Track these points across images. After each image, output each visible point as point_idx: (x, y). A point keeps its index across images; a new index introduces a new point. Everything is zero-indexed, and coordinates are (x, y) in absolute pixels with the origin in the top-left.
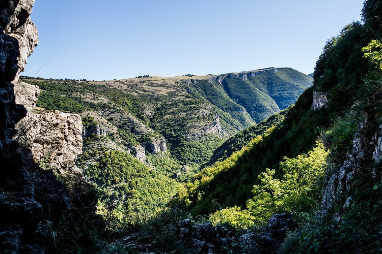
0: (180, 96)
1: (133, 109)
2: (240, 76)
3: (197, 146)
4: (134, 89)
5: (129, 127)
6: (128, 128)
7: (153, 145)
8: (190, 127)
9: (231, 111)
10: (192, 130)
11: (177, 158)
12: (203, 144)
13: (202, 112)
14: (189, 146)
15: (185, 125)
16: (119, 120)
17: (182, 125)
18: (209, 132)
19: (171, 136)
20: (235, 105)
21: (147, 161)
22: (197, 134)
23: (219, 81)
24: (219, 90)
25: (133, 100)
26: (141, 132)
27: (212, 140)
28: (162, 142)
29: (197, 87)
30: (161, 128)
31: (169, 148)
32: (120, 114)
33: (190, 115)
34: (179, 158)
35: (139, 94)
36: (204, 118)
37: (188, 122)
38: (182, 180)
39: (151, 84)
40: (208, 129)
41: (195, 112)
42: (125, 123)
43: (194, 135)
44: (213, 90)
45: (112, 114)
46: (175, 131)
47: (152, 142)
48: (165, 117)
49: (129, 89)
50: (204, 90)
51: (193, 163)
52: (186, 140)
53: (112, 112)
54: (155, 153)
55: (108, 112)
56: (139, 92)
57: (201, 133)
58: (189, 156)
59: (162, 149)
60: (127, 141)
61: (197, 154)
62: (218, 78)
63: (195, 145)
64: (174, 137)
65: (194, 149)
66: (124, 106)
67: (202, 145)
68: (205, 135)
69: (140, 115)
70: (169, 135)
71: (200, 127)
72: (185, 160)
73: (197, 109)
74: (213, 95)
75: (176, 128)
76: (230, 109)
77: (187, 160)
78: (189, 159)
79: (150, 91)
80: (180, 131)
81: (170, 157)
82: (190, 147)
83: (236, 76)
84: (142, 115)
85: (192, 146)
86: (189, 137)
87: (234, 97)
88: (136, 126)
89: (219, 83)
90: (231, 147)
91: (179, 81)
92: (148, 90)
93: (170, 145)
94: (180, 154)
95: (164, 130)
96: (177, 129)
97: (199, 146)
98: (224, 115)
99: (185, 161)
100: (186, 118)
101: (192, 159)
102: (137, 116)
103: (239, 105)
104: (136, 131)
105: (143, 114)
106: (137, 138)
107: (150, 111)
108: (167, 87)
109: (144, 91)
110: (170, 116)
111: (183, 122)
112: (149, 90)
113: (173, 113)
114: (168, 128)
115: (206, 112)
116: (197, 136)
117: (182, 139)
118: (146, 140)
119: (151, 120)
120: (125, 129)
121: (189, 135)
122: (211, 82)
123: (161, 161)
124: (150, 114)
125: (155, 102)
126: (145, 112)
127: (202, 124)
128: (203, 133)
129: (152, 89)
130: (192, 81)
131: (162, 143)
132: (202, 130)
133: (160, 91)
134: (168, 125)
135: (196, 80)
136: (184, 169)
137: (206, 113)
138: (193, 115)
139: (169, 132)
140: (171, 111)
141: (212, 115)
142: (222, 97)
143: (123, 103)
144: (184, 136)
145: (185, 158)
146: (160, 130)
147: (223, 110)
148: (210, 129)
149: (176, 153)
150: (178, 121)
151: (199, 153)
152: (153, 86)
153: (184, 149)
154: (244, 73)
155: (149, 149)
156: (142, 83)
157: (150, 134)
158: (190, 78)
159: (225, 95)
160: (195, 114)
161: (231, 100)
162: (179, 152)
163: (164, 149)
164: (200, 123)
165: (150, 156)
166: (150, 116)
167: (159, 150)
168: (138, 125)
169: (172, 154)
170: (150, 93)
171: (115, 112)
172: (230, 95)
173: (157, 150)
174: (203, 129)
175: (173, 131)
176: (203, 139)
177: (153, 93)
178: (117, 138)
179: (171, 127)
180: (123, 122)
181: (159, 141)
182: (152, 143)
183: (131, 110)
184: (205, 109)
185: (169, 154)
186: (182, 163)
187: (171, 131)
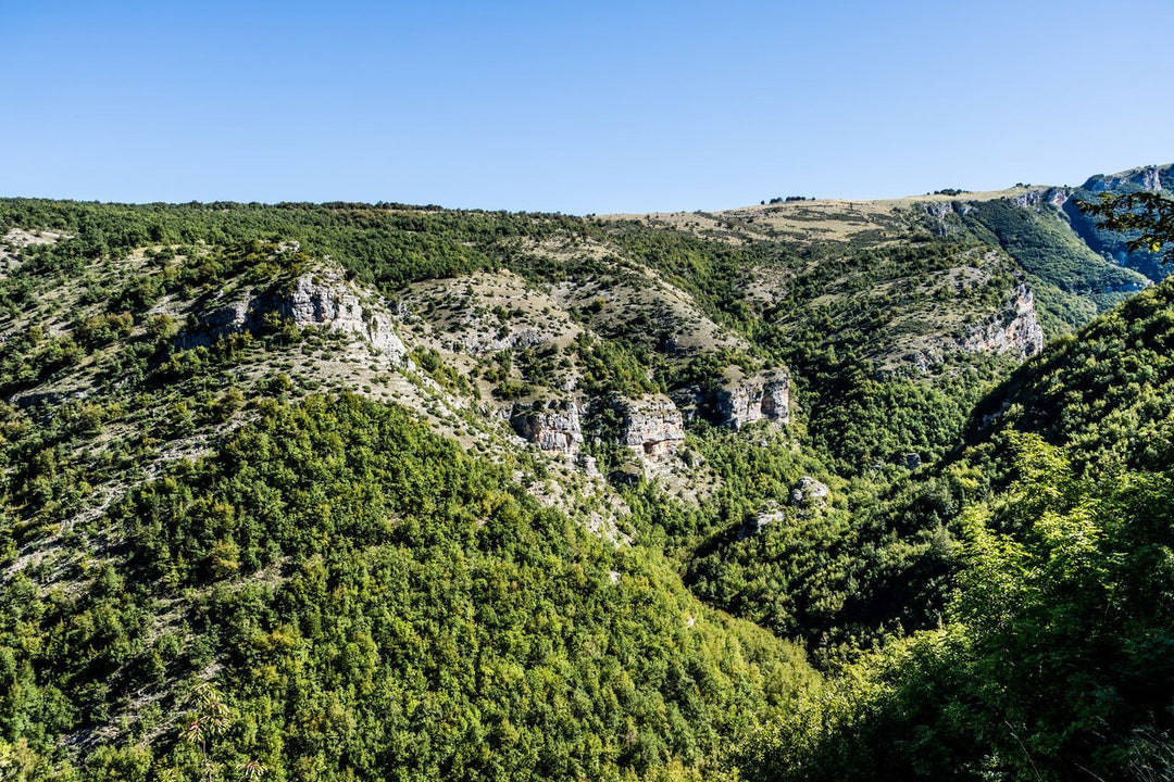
0: (892, 239)
1: (710, 284)
2: (1132, 180)
3: (921, 398)
4: (736, 228)
5: (649, 333)
6: (646, 337)
7: (729, 394)
8: (898, 330)
9: (1097, 292)
10: (903, 340)
11: (831, 447)
12: (949, 392)
13: (959, 277)
14: (886, 399)
15: (880, 325)
16: (619, 311)
17: (870, 326)
18: (982, 346)
19: (822, 363)
20: (1114, 271)
21: (686, 458)
22: (925, 353)
23: (1055, 202)
24: (1050, 228)
25: (719, 256)
26: (692, 349)
27: (990, 378)
28: (771, 384)
29: (970, 225)
30: (795, 339)
31: (808, 409)
32: (630, 290)
33: (908, 287)
34: (836, 448)
35: (750, 240)
36: (963, 295)
37: (894, 313)
38: (773, 552)
39: (803, 215)
40: (979, 337)
41: (931, 278)
42: (640, 320)
43: (910, 358)
44: (1028, 230)
45: (603, 293)
46: (839, 346)
47: (725, 382)
48: (815, 303)
49: (723, 228)
50: (998, 232)
51: (892, 466)
52: (877, 376)
53: (604, 286)
54: (734, 427)
55: (590, 286)
56: (754, 236)
57: (946, 348)
58: (880, 438)
59: (770, 411)
60: (602, 377)
61: (914, 430)
62: (1050, 192)
63: (912, 395)
64: (831, 369)
65: (903, 412)
66: (681, 274)
67: (940, 397)
68: (959, 359)
69: (730, 302)
70: (814, 363)
71: (940, 328)
72: (860, 455)
73: (939, 268)
74: (1029, 243)
75: (845, 334)
76: (1093, 284)
77: (867, 457)
78: (876, 453)
79: (789, 234)
80: (856, 344)
81: (803, 442)
82: (889, 404)
83: (1117, 180)
84: (737, 302)
85: (898, 400)
86: (889, 367)
87: (1107, 250)
88: (679, 328)
89: (1054, 208)
90: (1048, 384)
91: (907, 206)
92: (786, 229)
93: (811, 399)
94: (842, 433)
95: (801, 345)
96: (850, 341)
97: (929, 397)
98: (1066, 306)
99: (858, 458)
100: (889, 298)
101: (888, 450)
102: (720, 305)
103: (1127, 270)
104: (672, 345)
105: (742, 297)
106: (673, 370)
107: (768, 287)
108: (854, 219)
109: (772, 233)
110: (834, 298)
111: (874, 315)
112: (790, 230)
113: (845, 286)
114: (816, 339)
115: (975, 274)
116: (922, 360)
117: (859, 375)
118: (701, 378)
119: (768, 315)
120: (635, 341)
121: (891, 357)
122: (1025, 206)
123: (751, 458)
124: (768, 298)
125: (801, 261)
126: (751, 290)
127: (953, 317)
128: (954, 347)
129: (799, 226)
130: (956, 206)
131: (770, 387)
132: (950, 341)
133: (825, 231)
134: (822, 327)
135: (970, 203)
136: (798, 495)
137: (974, 277)
138: (921, 289)
139: (818, 352)
140: (841, 281)
141: (998, 283)
142: (1060, 250)
143: (681, 265)
144: (870, 361)
145: (861, 446)
146: (789, 345)
147: (1063, 287)
148: (985, 337)
149: (829, 426)
150: (857, 312)
151: (923, 429)
152: (807, 220)
153: (861, 411)
154: (1151, 169)
155: (711, 409)
156: (771, 214)
157: (721, 356)
158: (951, 198)
159: (1077, 244)
160: (929, 285)
161: (1096, 258)
162: (838, 425)
163: (779, 410)
164: (943, 313)
165: (713, 436)
166: (766, 305)
167: (756, 415)
168: (687, 324)
169: (812, 431)
170: (789, 239)
171: (615, 283)
172: (1096, 245)
173: (746, 411)
174: (955, 336)
175: (831, 348)
176: (952, 372)
177: (801, 237)
178: (564, 364)
179: (830, 332)
180: (633, 316)
181: (758, 381)
182: (726, 388)
183: (701, 287)
184: (974, 265)
185: (803, 430)
186: (846, 466)
187: (825, 346)
